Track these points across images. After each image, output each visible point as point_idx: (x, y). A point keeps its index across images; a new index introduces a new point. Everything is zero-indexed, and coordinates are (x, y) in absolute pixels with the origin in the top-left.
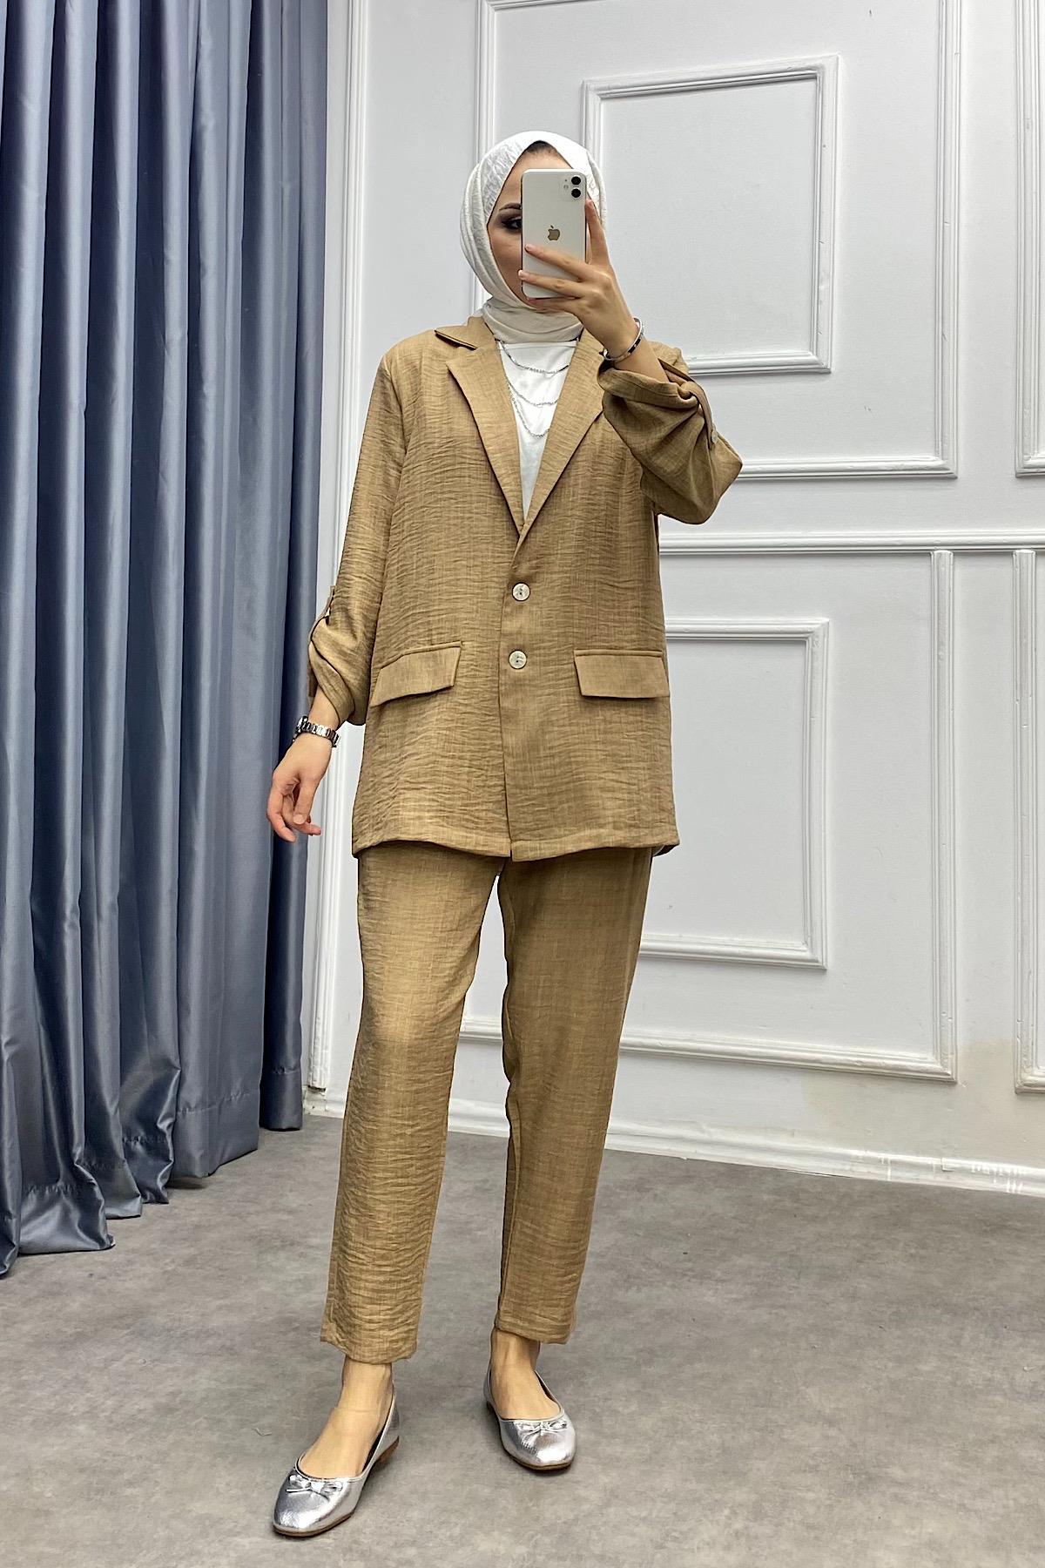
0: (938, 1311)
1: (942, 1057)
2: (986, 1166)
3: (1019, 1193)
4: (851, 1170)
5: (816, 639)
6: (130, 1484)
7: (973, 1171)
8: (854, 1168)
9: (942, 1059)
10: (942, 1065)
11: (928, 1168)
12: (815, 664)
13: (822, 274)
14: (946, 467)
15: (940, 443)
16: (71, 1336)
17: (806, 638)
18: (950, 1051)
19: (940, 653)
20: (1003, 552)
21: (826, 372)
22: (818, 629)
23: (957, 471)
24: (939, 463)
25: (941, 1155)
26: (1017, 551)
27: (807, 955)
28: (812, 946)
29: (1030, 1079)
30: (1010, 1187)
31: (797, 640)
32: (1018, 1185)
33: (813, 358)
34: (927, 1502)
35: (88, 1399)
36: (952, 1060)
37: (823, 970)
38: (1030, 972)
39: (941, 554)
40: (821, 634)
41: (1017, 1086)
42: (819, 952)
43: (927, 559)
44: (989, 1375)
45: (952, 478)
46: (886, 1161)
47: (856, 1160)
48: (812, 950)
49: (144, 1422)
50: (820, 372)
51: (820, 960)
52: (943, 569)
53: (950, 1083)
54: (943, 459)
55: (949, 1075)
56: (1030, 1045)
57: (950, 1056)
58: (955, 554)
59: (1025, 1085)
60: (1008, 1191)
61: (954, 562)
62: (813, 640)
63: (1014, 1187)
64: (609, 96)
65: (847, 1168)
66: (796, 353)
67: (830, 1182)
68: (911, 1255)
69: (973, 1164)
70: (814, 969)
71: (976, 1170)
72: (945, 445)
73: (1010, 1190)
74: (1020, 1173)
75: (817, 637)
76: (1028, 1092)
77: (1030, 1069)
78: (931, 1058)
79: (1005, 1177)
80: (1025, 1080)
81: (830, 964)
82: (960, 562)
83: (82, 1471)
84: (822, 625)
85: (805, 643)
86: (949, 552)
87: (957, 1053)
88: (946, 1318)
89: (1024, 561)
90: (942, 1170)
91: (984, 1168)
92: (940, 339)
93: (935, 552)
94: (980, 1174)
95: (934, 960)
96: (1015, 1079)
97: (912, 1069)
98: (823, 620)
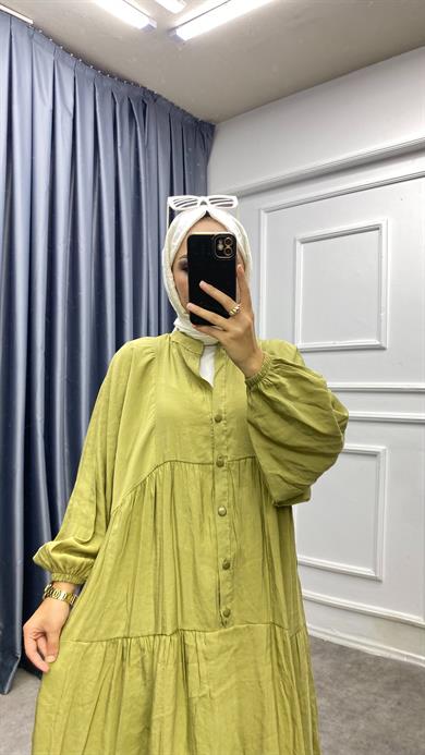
8: (389, 655)
12: (381, 465)
17: (376, 454)
21: (384, 349)
27: (373, 574)
28: (376, 573)
33: (378, 343)
37: (380, 581)
40: (382, 453)
42: (379, 573)
47: (392, 652)
50: (382, 349)
51: (379, 578)
62: (379, 455)
64: (304, 242)
70: (376, 580)
81: (384, 580)
98: (384, 447)
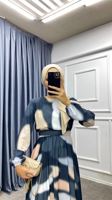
5: (98, 129)
8: (102, 183)
15: (109, 108)
21: (97, 101)
45: (110, 112)
48: (98, 160)
66: (95, 99)
67: (99, 184)
78: (110, 173)
81: (100, 162)
93: (109, 120)
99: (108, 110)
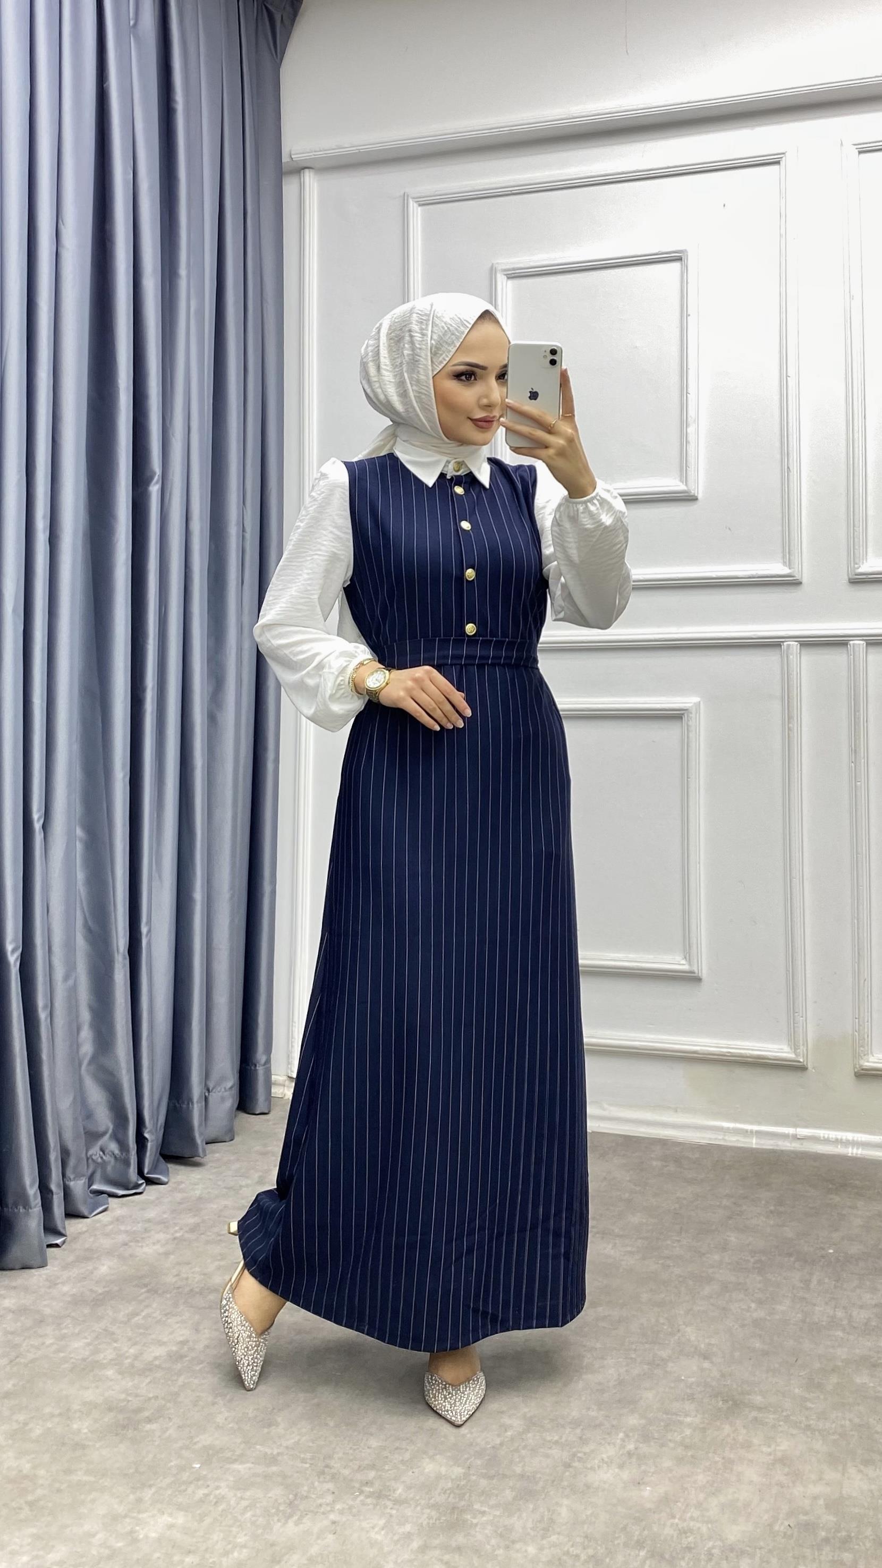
0: (792, 1259)
1: (795, 1048)
2: (833, 1134)
3: (859, 1156)
4: (723, 1139)
5: (690, 715)
6: (149, 1420)
7: (822, 1139)
8: (726, 1138)
9: (795, 1050)
10: (796, 1054)
11: (785, 1136)
12: (691, 735)
13: (689, 419)
14: (793, 575)
15: (788, 555)
16: (100, 1294)
17: (683, 714)
18: (801, 1042)
19: (791, 725)
20: (839, 643)
21: (694, 499)
22: (692, 706)
23: (802, 578)
24: (786, 571)
25: (795, 1126)
26: (851, 642)
27: (686, 967)
28: (690, 959)
29: (867, 1064)
30: (851, 1151)
31: (676, 716)
32: (858, 1149)
33: (682, 487)
34: (781, 1423)
35: (115, 1348)
36: (803, 1051)
37: (698, 980)
38: (865, 980)
39: (789, 645)
40: (694, 711)
41: (856, 1070)
42: (696, 966)
43: (777, 651)
44: (831, 1313)
45: (797, 583)
46: (752, 1132)
47: (728, 1130)
48: (690, 964)
49: (159, 1367)
50: (688, 498)
51: (696, 971)
52: (791, 657)
53: (803, 1068)
54: (790, 569)
55: (801, 1062)
56: (866, 1036)
57: (802, 1047)
58: (801, 645)
59: (863, 1070)
60: (850, 1155)
61: (800, 653)
62: (688, 716)
63: (855, 1151)
64: (515, 275)
65: (720, 1137)
66: (670, 483)
67: (706, 1150)
68: (771, 1212)
69: (822, 1133)
70: (692, 979)
71: (824, 1137)
72: (791, 558)
73: (852, 1154)
74: (860, 1139)
75: (691, 713)
76: (865, 1075)
77: (866, 1057)
78: (786, 1048)
79: (847, 1143)
80: (862, 1066)
81: (704, 973)
82: (804, 651)
83: (110, 1409)
84: (695, 703)
85: (681, 718)
86: (797, 643)
87: (807, 1044)
88: (797, 1265)
89: (857, 649)
90: (795, 1138)
91: (831, 1136)
92: (785, 471)
93: (785, 643)
94: (827, 1141)
95: (787, 970)
96: (855, 1067)
97: (770, 1057)
98: (696, 699)
99: (777, 568)
